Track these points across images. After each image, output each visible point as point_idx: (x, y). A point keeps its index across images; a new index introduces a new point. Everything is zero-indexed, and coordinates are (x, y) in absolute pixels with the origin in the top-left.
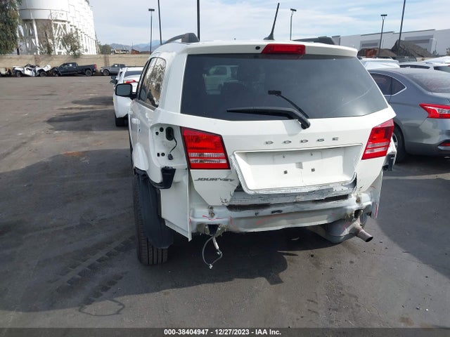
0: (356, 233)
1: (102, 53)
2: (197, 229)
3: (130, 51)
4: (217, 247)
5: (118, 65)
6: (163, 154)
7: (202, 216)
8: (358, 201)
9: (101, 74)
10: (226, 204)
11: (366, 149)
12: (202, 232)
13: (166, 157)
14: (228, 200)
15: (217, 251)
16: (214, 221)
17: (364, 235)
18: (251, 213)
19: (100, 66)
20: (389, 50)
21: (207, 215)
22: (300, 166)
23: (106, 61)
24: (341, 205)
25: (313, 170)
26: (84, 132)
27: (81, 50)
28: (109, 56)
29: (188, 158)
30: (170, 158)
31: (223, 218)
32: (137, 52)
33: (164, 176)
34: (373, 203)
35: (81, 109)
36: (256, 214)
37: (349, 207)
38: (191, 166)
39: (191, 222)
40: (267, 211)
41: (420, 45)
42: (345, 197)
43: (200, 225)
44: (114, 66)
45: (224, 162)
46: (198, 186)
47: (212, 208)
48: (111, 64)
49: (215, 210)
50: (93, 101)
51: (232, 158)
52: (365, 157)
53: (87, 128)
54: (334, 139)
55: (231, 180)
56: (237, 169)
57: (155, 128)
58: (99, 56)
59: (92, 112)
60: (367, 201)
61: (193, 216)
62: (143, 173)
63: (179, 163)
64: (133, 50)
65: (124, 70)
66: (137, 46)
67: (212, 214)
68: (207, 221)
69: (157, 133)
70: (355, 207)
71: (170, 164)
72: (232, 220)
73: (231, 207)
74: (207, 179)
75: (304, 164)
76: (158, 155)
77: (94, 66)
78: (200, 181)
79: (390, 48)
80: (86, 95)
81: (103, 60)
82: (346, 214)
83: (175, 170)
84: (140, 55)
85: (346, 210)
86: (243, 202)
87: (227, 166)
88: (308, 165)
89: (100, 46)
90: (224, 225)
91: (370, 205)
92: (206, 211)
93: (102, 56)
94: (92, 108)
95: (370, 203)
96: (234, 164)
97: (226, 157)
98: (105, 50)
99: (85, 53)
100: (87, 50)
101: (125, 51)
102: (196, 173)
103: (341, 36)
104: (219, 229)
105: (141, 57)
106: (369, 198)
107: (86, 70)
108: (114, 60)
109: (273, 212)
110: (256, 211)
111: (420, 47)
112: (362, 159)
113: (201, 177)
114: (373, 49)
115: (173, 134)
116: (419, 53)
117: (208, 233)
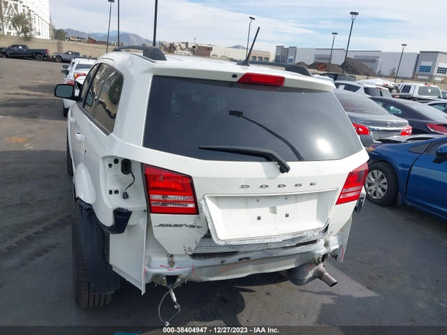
0: (319, 275)
1: (56, 38)
2: (152, 279)
3: (87, 39)
4: (175, 299)
5: (72, 53)
6: (116, 192)
7: (160, 267)
8: (326, 245)
9: (54, 60)
10: (190, 253)
11: (341, 193)
12: (157, 282)
13: (119, 196)
14: (193, 248)
15: (174, 304)
16: (174, 271)
17: (329, 279)
18: (216, 261)
19: (52, 52)
20: (339, 66)
21: (166, 264)
22: (274, 211)
23: (60, 47)
24: (309, 250)
25: (287, 216)
26: (30, 119)
27: (33, 33)
28: (63, 42)
29: (149, 200)
30: (126, 196)
31: (183, 268)
32: (94, 42)
33: (116, 219)
34: (340, 246)
35: (29, 95)
36: (222, 262)
37: (317, 252)
38: (151, 209)
39: (146, 273)
40: (235, 258)
41: (366, 64)
42: (314, 242)
43: (157, 276)
44: (67, 53)
45: (191, 206)
46: (157, 232)
47: (172, 256)
48: (65, 50)
49: (175, 259)
50: (42, 88)
51: (202, 202)
52: (340, 201)
53: (33, 116)
54: (311, 184)
55: (198, 227)
56: (208, 216)
57: (107, 160)
58: (52, 41)
59: (40, 100)
60: (334, 246)
61: (149, 266)
62: (88, 207)
63: (136, 204)
64: (89, 38)
65: (77, 61)
66: (94, 34)
67: (172, 264)
68: (165, 271)
69: (110, 166)
70: (323, 251)
71: (125, 205)
72: (194, 269)
73: (194, 256)
74: (170, 226)
75: (278, 208)
76: (111, 192)
77: (46, 51)
78: (161, 227)
79: (340, 64)
80: (34, 81)
81: (56, 46)
82: (313, 259)
83: (131, 212)
84: (96, 45)
85: (314, 254)
86: (209, 250)
87: (196, 211)
88: (282, 209)
89: (54, 30)
90: (184, 275)
91: (337, 249)
92: (164, 260)
93: (56, 41)
94: (40, 96)
95: (337, 247)
96: (204, 209)
97: (195, 202)
98: (59, 35)
99: (38, 37)
100: (39, 34)
101: (81, 39)
102: (156, 218)
103: (298, 47)
104: (179, 280)
105: (97, 47)
106: (337, 242)
107: (37, 53)
108: (68, 47)
109: (240, 260)
110: (222, 259)
111: (366, 66)
112: (337, 204)
113: (162, 223)
114: (325, 64)
115: (130, 167)
116: (365, 71)
117: (165, 284)
